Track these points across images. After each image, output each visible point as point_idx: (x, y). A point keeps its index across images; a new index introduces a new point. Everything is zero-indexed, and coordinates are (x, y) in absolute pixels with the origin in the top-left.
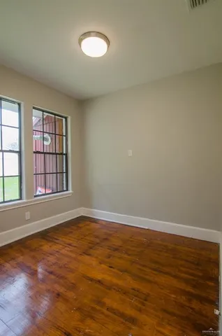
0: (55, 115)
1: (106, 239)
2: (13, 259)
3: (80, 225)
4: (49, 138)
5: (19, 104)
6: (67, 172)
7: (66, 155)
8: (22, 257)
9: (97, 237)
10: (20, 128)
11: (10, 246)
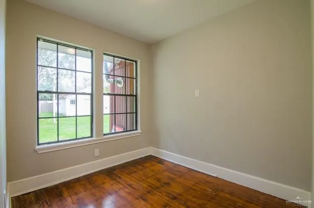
0: (126, 59)
1: (168, 184)
2: (76, 194)
3: (146, 165)
4: (122, 81)
5: (92, 52)
6: (136, 113)
7: (136, 96)
8: (84, 193)
9: (159, 180)
10: (92, 73)
11: (78, 180)
